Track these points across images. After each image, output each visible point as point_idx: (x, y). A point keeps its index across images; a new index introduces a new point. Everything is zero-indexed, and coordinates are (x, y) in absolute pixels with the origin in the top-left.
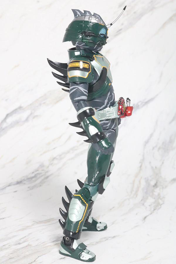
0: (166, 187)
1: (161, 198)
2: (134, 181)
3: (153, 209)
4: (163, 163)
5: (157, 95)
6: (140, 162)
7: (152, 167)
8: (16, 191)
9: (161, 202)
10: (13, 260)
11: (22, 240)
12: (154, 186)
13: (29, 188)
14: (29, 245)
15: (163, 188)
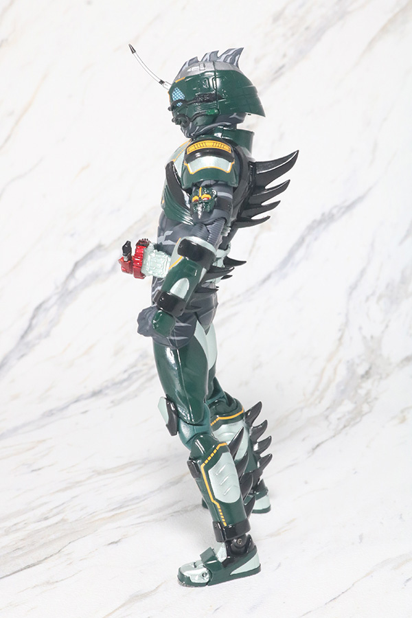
0: (388, 375)
1: (369, 400)
2: (323, 370)
3: (341, 426)
4: (387, 326)
5: (370, 189)
6: (340, 330)
7: (364, 338)
8: (86, 412)
9: (365, 408)
10: (20, 552)
11: (55, 511)
12: (363, 377)
13: (112, 402)
14: (63, 520)
15: (381, 378)
